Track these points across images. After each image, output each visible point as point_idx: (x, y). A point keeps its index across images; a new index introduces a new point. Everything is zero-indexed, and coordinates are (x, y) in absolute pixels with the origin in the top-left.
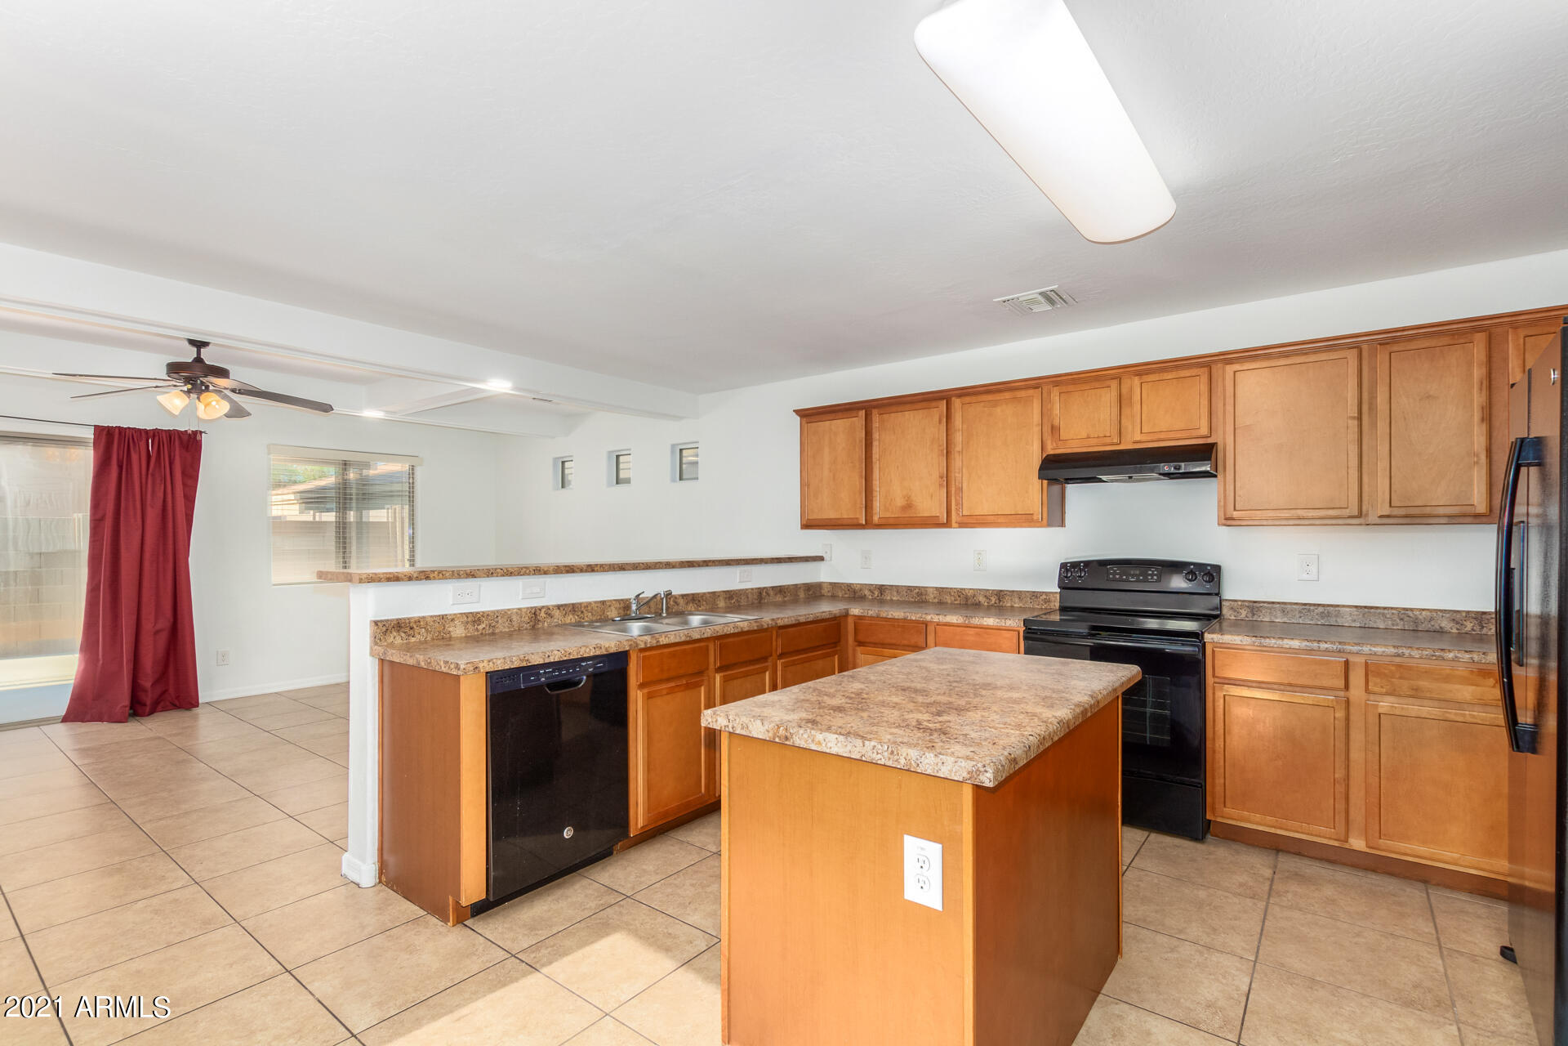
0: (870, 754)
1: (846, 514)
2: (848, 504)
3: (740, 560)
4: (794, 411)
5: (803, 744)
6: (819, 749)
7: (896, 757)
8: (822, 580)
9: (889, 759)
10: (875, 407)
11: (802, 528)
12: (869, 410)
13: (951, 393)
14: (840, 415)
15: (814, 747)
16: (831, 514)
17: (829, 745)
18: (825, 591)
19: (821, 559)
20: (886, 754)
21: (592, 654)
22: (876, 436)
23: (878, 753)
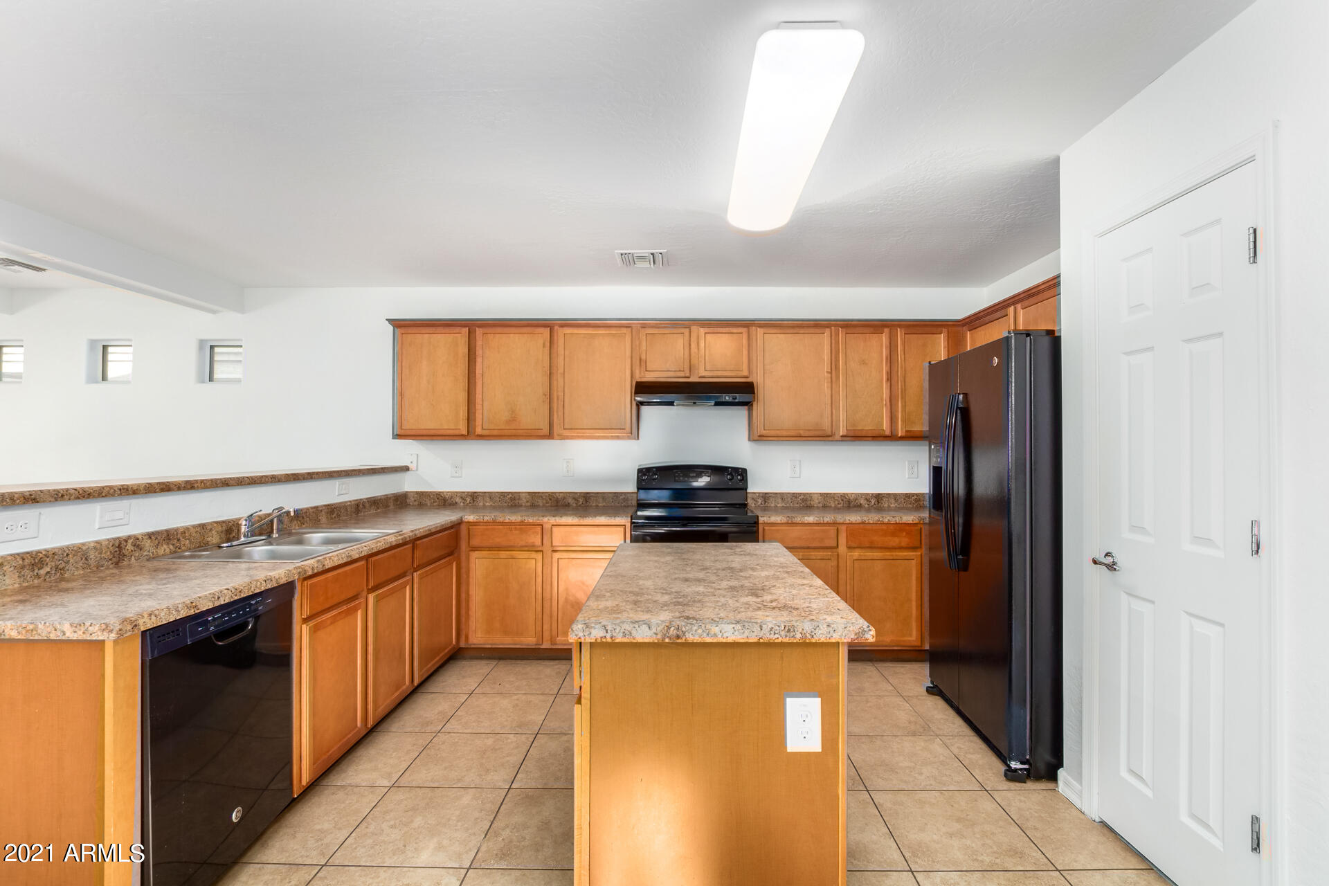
0: (768, 635)
1: (447, 425)
2: (450, 414)
3: (341, 471)
4: (387, 320)
5: (697, 639)
6: (715, 641)
7: (792, 634)
8: (406, 490)
9: (786, 636)
10: (480, 326)
11: (393, 438)
12: (472, 328)
13: (554, 322)
14: (440, 329)
15: (708, 640)
16: (430, 425)
17: (725, 635)
18: (411, 500)
19: (406, 469)
20: (783, 633)
21: (263, 589)
22: (479, 352)
23: (775, 634)
